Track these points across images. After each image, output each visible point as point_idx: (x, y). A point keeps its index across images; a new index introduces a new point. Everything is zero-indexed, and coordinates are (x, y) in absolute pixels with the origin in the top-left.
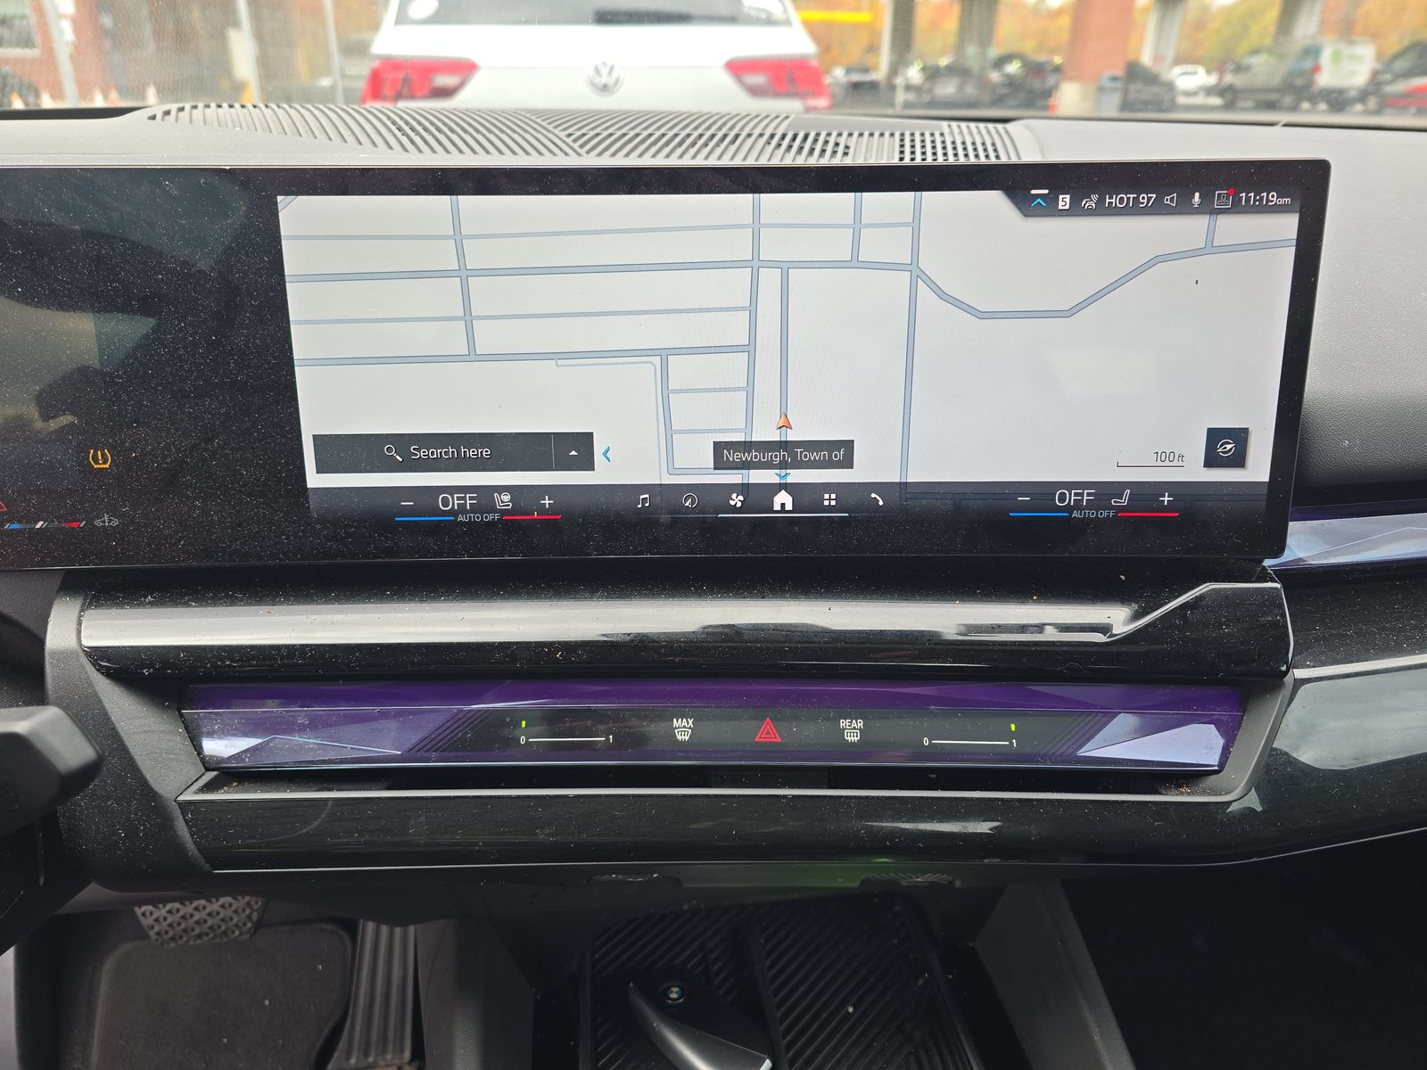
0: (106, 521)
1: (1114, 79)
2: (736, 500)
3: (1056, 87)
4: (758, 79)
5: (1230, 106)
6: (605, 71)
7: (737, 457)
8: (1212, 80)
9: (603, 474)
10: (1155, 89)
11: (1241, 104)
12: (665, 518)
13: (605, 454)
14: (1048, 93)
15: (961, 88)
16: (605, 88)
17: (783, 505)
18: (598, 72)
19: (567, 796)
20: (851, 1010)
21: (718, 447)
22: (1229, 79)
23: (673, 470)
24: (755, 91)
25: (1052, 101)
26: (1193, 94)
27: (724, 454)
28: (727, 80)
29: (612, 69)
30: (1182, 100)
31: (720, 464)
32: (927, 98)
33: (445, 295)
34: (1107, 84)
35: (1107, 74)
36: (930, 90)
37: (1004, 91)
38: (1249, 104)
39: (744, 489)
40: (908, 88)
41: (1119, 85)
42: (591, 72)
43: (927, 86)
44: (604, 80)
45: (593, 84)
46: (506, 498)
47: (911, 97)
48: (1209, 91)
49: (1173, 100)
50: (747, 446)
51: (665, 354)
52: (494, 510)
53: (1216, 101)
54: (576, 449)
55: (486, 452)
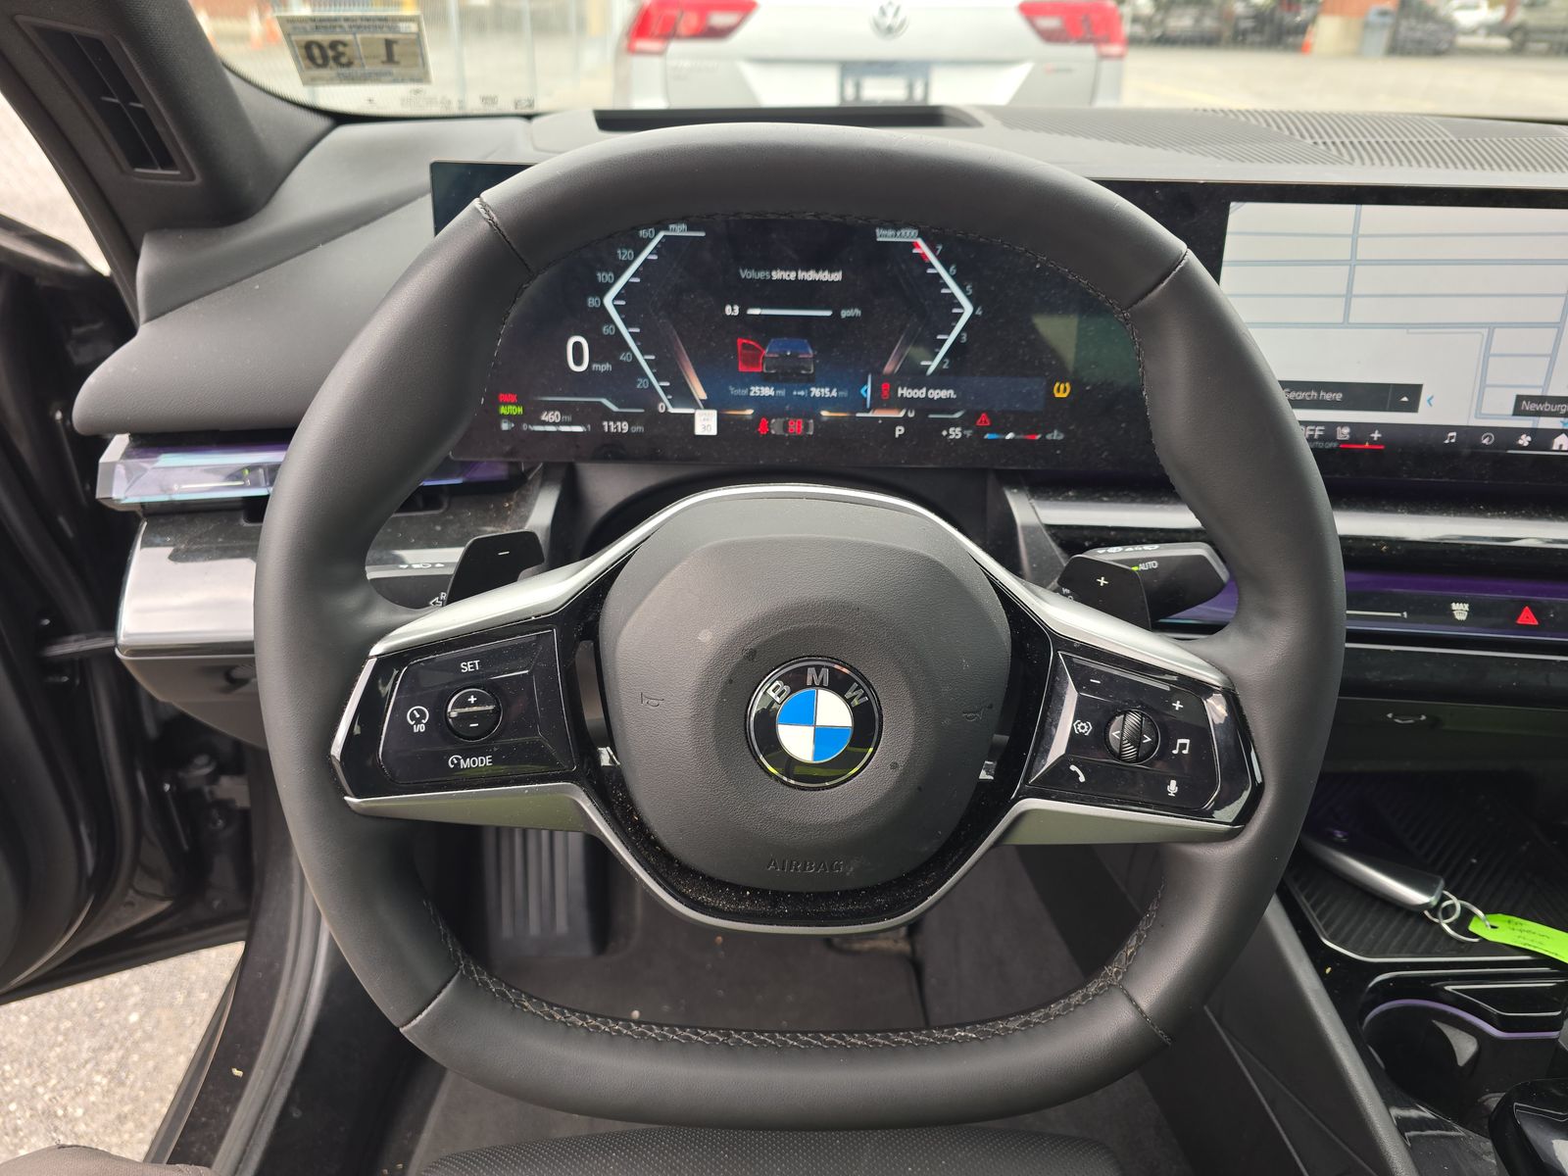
0: (1056, 435)
1: (1384, 13)
2: (1525, 440)
3: (1313, 20)
4: (1050, 23)
5: (1519, 50)
6: (890, 11)
7: (1531, 407)
8: (1497, 15)
9: (1424, 416)
10: (1430, 26)
11: (1533, 46)
12: (1466, 451)
13: (1429, 401)
14: (1301, 30)
15: (1198, 20)
16: (890, 30)
17: (1561, 446)
18: (883, 12)
19: (1388, 651)
20: (1474, 861)
21: (1520, 399)
22: (1520, 16)
23: (1479, 415)
24: (1048, 36)
25: (1308, 38)
26: (1473, 32)
27: (1520, 406)
28: (1018, 22)
29: (898, 9)
30: (1463, 41)
31: (1518, 411)
32: (1157, 33)
33: (1336, 279)
34: (1373, 18)
35: (1375, 7)
36: (1162, 22)
37: (1247, 24)
38: (1543, 46)
39: (1531, 432)
40: (1136, 20)
41: (1388, 20)
42: (876, 13)
43: (1158, 17)
44: (888, 21)
45: (877, 25)
46: (1346, 430)
47: (1139, 30)
48: (1492, 29)
49: (1451, 43)
50: (1541, 399)
51: (1492, 327)
52: (1334, 439)
53: (1502, 42)
54: (1407, 396)
55: (1339, 396)
